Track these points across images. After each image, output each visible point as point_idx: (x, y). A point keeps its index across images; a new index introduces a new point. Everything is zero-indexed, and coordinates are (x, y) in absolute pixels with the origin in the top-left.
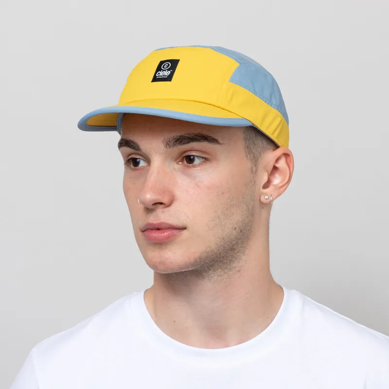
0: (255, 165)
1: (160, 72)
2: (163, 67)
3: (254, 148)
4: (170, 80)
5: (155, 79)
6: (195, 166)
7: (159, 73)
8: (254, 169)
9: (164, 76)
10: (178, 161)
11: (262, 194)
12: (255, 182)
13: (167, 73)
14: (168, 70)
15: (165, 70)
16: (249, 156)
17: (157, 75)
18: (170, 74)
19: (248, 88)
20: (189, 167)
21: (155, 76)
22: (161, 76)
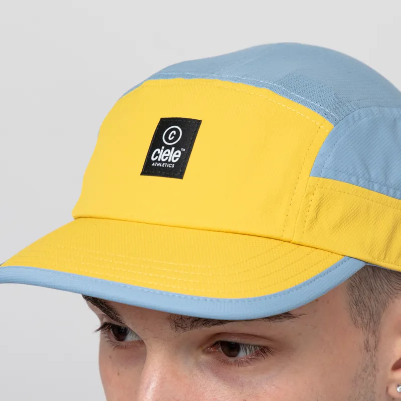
0: (374, 332)
1: (158, 150)
2: (167, 140)
3: (369, 298)
4: (181, 176)
5: (149, 169)
6: (239, 363)
7: (157, 154)
8: (372, 342)
9: (167, 162)
10: (205, 347)
11: (392, 381)
12: (374, 367)
13: (173, 156)
14: (177, 147)
15: (170, 147)
16: (359, 319)
17: (153, 159)
18: (180, 158)
19: (354, 179)
20: (227, 363)
21: (148, 161)
22: (161, 162)
